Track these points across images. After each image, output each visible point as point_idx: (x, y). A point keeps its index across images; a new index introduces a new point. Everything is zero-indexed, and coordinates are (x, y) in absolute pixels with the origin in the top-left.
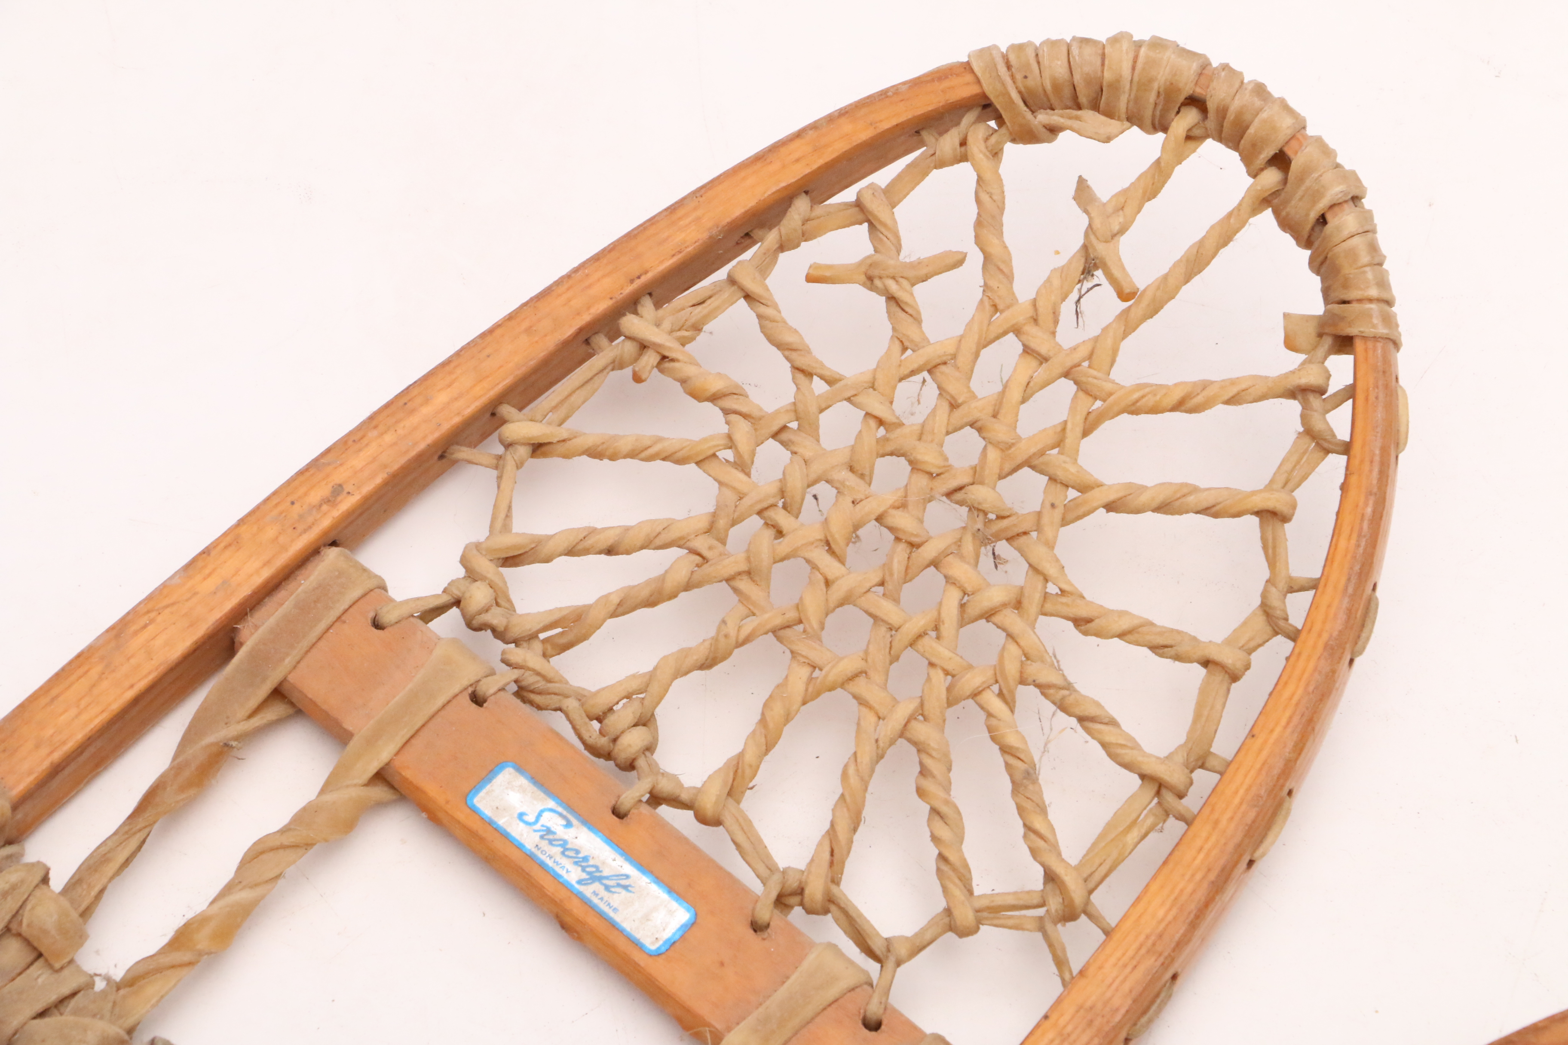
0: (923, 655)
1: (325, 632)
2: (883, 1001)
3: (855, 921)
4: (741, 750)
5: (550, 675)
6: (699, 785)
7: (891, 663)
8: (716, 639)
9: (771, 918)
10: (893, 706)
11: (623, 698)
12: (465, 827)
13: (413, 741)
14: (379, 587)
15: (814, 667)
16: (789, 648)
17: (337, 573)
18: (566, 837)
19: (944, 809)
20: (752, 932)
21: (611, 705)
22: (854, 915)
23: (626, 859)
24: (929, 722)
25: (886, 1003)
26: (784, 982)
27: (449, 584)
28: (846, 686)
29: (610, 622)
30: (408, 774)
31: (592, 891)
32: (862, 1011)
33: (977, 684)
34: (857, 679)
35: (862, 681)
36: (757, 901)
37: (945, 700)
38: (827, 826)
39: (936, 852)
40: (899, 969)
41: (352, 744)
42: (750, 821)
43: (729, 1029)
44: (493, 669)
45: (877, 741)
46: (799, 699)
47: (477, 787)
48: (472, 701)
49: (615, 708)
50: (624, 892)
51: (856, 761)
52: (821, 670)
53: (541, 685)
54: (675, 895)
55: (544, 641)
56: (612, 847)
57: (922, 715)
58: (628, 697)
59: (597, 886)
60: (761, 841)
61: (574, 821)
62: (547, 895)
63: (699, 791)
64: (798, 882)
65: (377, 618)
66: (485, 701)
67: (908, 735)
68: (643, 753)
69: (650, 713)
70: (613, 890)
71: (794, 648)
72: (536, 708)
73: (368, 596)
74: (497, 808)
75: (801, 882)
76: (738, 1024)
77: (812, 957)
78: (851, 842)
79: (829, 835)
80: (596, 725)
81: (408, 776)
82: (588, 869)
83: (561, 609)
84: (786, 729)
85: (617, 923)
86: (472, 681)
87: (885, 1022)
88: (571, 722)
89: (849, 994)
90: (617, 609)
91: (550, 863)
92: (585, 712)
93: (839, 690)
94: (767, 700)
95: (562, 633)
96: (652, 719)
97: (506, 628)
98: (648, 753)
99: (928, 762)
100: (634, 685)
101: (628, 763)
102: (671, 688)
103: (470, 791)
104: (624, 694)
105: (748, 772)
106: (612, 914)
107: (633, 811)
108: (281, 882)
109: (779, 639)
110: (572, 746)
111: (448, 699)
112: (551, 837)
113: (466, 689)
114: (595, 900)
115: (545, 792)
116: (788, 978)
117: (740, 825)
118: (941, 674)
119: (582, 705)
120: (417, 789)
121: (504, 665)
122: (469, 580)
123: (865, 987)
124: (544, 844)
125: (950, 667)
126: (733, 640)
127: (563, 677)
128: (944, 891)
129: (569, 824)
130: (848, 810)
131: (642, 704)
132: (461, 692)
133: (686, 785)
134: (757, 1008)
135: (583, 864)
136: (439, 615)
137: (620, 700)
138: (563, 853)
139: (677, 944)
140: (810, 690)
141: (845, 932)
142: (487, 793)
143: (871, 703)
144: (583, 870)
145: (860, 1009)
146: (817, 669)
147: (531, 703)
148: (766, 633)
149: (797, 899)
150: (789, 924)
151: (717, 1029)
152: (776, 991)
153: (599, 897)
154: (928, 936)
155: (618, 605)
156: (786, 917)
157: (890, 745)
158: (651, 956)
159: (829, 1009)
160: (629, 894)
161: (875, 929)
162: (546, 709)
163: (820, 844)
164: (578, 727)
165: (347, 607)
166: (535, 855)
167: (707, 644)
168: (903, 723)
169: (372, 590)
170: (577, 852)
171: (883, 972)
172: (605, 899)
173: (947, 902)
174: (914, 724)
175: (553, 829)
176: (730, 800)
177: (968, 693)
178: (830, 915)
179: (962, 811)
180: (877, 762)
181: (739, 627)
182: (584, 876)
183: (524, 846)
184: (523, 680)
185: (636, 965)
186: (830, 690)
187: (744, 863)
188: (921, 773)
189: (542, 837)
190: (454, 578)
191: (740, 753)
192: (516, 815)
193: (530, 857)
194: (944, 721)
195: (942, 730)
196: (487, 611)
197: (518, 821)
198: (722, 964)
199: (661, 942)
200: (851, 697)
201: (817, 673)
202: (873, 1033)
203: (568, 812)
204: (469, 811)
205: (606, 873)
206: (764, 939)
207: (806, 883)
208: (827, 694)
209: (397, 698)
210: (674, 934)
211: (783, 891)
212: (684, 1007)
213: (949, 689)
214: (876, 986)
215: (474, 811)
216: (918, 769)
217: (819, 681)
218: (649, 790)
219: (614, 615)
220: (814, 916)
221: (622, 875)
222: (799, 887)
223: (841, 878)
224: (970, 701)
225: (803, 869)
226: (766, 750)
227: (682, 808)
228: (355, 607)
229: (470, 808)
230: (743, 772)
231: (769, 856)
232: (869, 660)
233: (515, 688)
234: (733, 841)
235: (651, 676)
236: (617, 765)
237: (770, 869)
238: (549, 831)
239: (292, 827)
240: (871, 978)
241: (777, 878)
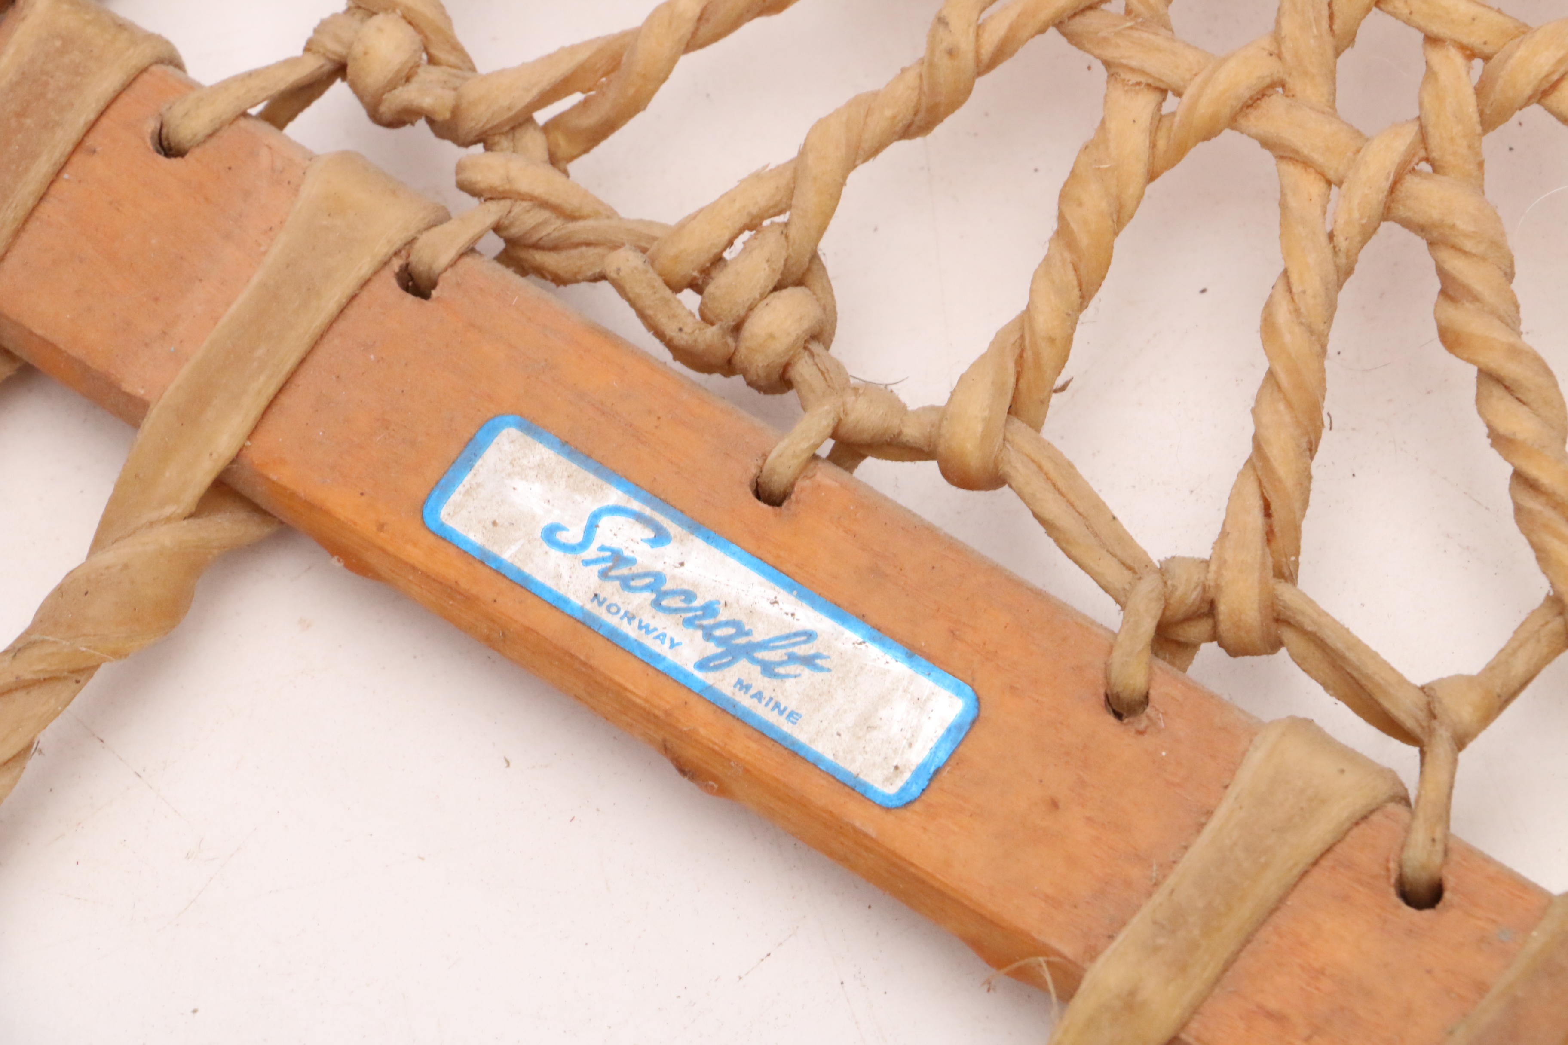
0: (1408, 22)
1: (52, 182)
2: (1438, 835)
3: (1344, 658)
4: (1024, 308)
5: (572, 202)
6: (941, 400)
7: (1338, 53)
8: (929, 64)
9: (1150, 681)
10: (1358, 151)
11: (741, 231)
12: (427, 577)
13: (285, 400)
14: (160, 61)
15: (1163, 92)
16: (1097, 57)
17: (58, 43)
18: (658, 567)
19: (1510, 369)
20: (1112, 719)
21: (716, 250)
22: (1340, 646)
23: (801, 597)
24: (1445, 174)
25: (1447, 835)
26: (1202, 825)
27: (316, 31)
28: (1242, 122)
29: (687, 62)
30: (282, 475)
31: (734, 681)
32: (1393, 865)
33: (1546, 69)
34: (1264, 103)
35: (1276, 103)
36: (1111, 648)
37: (1476, 118)
38: (1247, 450)
39: (1508, 469)
40: (1462, 756)
41: (147, 424)
42: (1071, 466)
43: (1093, 953)
44: (444, 208)
45: (1331, 236)
46: (1139, 169)
47: (443, 482)
48: (407, 289)
49: (727, 255)
50: (806, 672)
51: (1290, 290)
52: (1179, 94)
53: (554, 228)
54: (924, 662)
55: (548, 128)
56: (763, 573)
57: (1427, 160)
58: (753, 225)
59: (743, 669)
60: (1100, 506)
61: (672, 528)
62: (635, 704)
63: (941, 414)
64: (1199, 589)
65: (164, 131)
66: (434, 285)
67: (1401, 211)
68: (805, 348)
69: (808, 256)
70: (781, 670)
71: (1111, 53)
72: (553, 280)
73: (138, 86)
74: (494, 523)
75: (1204, 589)
76: (1111, 938)
77: (1256, 757)
78: (1306, 478)
79: (1254, 469)
80: (690, 299)
81: (284, 481)
82: (718, 633)
83: (572, 50)
84: (1122, 243)
85: (802, 746)
86: (398, 244)
87: (1450, 883)
88: (633, 304)
89: (1356, 831)
90: (697, 29)
91: (630, 630)
92: (660, 275)
93: (1227, 133)
94: (1066, 185)
95: (585, 103)
96: (814, 267)
97: (456, 111)
98: (815, 347)
99: (1457, 265)
100: (762, 196)
101: (775, 376)
102: (845, 191)
103: (429, 495)
104: (744, 220)
105: (1048, 354)
106: (786, 727)
107: (801, 484)
108: (33, 763)
109: (1073, 39)
110: (643, 357)
111: (349, 291)
112: (624, 571)
113: (386, 263)
114: (745, 701)
115: (596, 472)
116: (1209, 813)
117: (1048, 478)
118: (1458, 58)
119: (652, 262)
120: (311, 506)
121: (465, 196)
122: (359, 14)
123: (1392, 807)
124: (611, 591)
125: (1474, 40)
126: (968, 60)
127: (601, 203)
128: (1539, 559)
129: (660, 537)
130: (1289, 405)
131: (787, 237)
132: (376, 273)
133: (912, 406)
134: (1149, 895)
135: (706, 622)
136: (308, 103)
137: (736, 236)
138: (657, 604)
139: (945, 773)
140: (1162, 144)
141: (1326, 687)
142: (467, 493)
143: (1306, 151)
144: (708, 636)
145: (1388, 861)
146: (1170, 94)
147: (540, 272)
148: (1042, 31)
149: (1202, 627)
150: (1193, 688)
151: (1065, 958)
152: (1186, 848)
153: (752, 691)
154: (1519, 667)
155: (700, 19)
156: (1184, 670)
157: (1364, 242)
158: (888, 809)
159: (1316, 873)
160: (819, 676)
161: (1393, 670)
162: (575, 280)
163: (1236, 494)
164: (650, 312)
165: (92, 117)
166: (595, 619)
167: (911, 79)
168: (1386, 185)
169: (144, 70)
170: (689, 596)
171: (1428, 768)
172: (767, 695)
173: (1552, 585)
174: (1411, 183)
175: (627, 553)
176: (1018, 424)
177: (1528, 92)
178: (1283, 651)
179: (1554, 369)
180: (1340, 286)
181: (979, 27)
182: (712, 649)
183: (567, 601)
184: (512, 224)
185: (859, 836)
186: (1207, 137)
187: (1070, 563)
188: (1443, 292)
189: (604, 575)
190: (326, 15)
191: (1024, 313)
192: (538, 534)
193: (583, 624)
194: (1481, 165)
195: (1480, 189)
196: (408, 79)
197: (545, 547)
198: (1054, 804)
199: (907, 776)
200: (1256, 144)
201: (1171, 103)
202: (1427, 913)
203: (653, 509)
204: (431, 538)
205: (758, 637)
206: (1141, 733)
207: (1218, 586)
208: (1202, 146)
209: (234, 308)
210: (934, 752)
211: (1168, 613)
212: (982, 917)
213: (1481, 91)
214: (1417, 801)
215: (444, 539)
216: (1438, 286)
217: (1177, 119)
218: (829, 431)
219: (693, 43)
220: (1248, 659)
221: (796, 634)
222: (1203, 600)
223: (1297, 564)
224: (1535, 110)
225: (1207, 557)
226: (1082, 297)
227: (912, 460)
228: (112, 113)
229: (434, 534)
230: (1037, 355)
231: (1124, 539)
232: (1288, 56)
233: (497, 244)
234: (1036, 516)
235: (796, 170)
236: (750, 384)
237: (1130, 568)
238: (618, 558)
239: (36, 637)
240: (1402, 784)
241: (1148, 586)
